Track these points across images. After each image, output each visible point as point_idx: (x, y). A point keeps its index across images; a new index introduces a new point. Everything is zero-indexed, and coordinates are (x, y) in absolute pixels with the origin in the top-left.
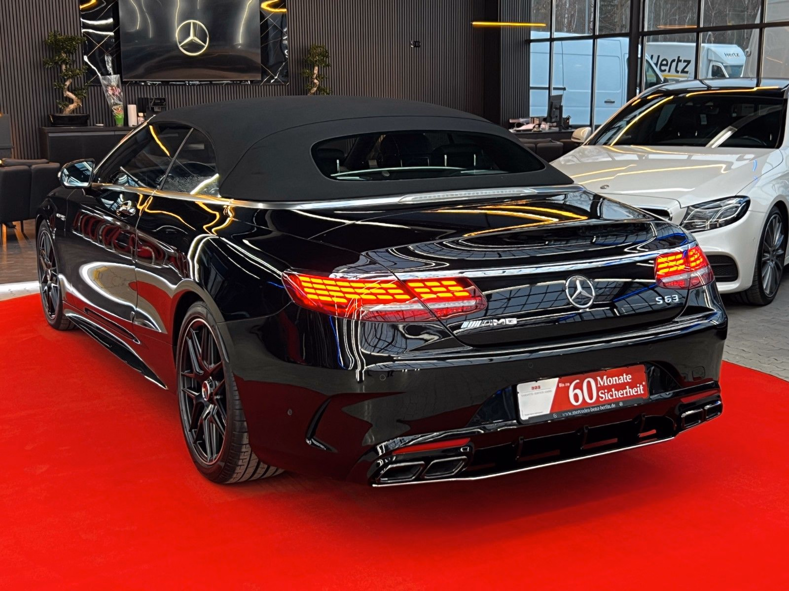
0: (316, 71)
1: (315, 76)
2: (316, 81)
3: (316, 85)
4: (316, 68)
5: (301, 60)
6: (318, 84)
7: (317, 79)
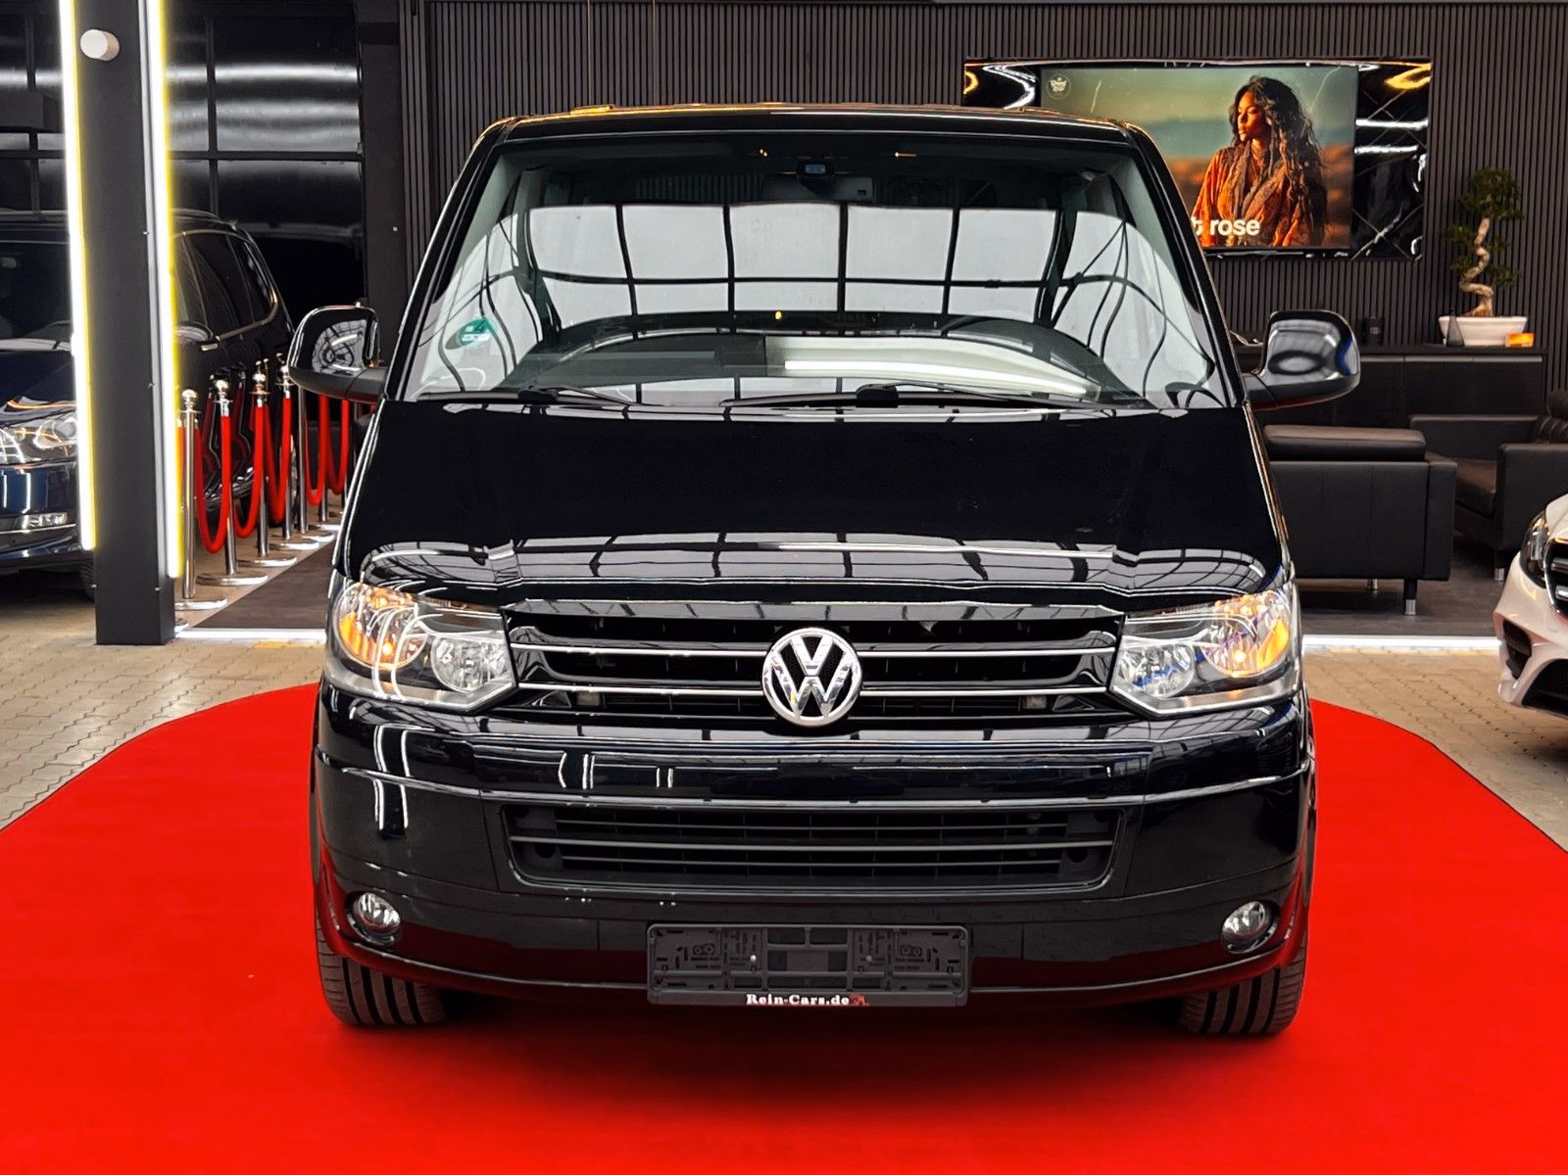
0: (1483, 231)
1: (1480, 239)
2: (1481, 251)
3: (1483, 261)
4: (1486, 222)
5: (1451, 205)
6: (1487, 257)
7: (1485, 248)
